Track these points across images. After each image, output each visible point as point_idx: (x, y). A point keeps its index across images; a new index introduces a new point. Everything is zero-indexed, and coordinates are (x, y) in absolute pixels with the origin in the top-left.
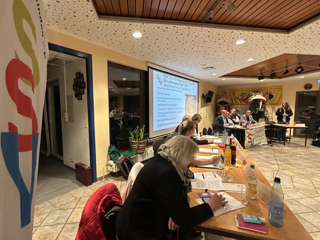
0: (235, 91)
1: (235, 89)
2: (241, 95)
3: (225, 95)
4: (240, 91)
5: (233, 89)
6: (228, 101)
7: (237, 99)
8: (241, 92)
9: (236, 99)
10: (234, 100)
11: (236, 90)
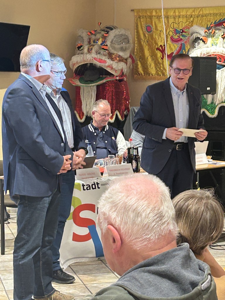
0: (151, 17)
1: (151, 10)
2: (176, 37)
3: (98, 36)
4: (171, 20)
5: (146, 10)
6: (108, 64)
7: (159, 54)
8: (176, 26)
9: (156, 55)
10: (150, 59)
11: (154, 14)
